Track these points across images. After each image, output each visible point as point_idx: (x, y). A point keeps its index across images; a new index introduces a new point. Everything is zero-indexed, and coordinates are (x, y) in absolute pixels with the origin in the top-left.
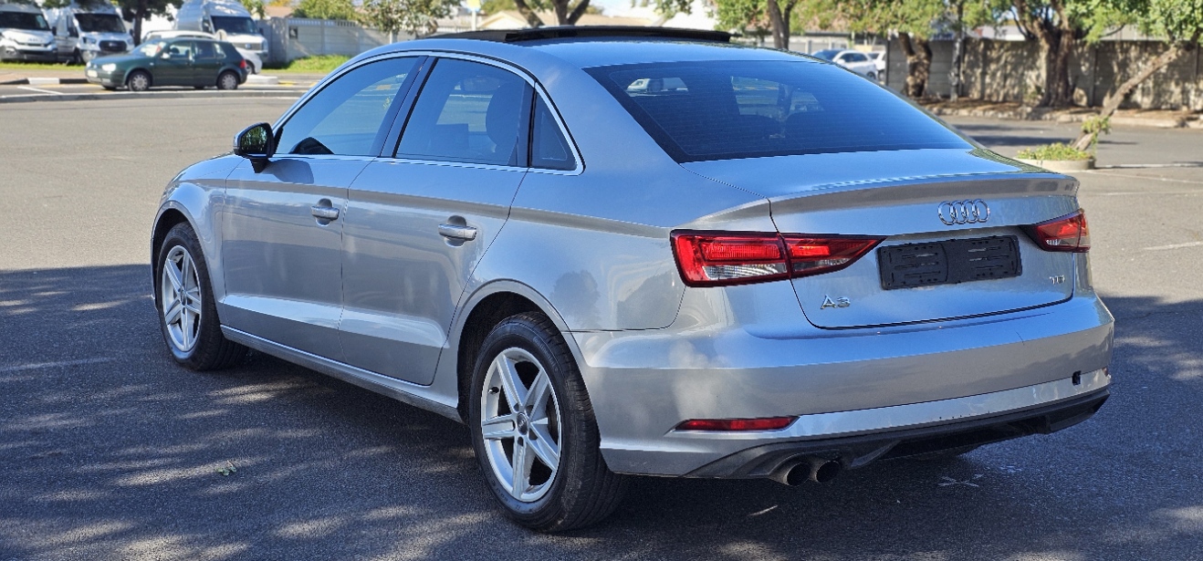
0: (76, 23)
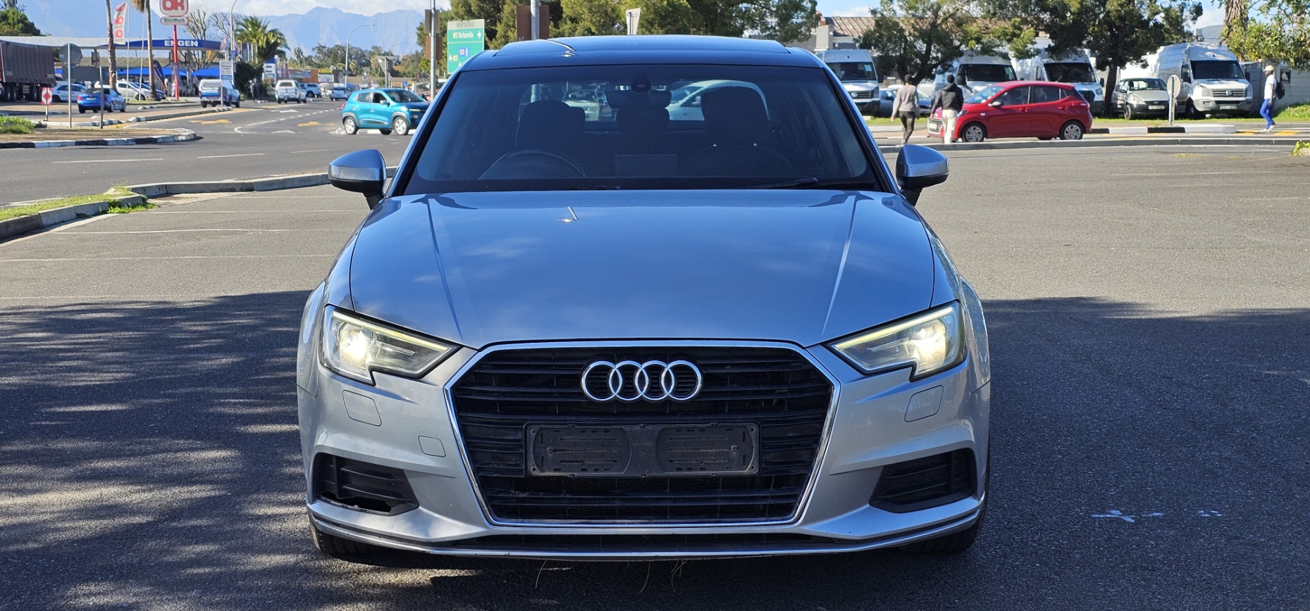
0: (1044, 71)
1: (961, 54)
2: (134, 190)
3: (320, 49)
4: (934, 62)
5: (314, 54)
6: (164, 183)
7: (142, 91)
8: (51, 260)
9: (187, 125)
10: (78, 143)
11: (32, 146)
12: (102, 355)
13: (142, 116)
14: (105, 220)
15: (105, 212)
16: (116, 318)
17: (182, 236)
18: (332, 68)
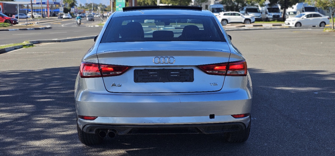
0: (267, 10)
1: (246, 6)
2: (30, 42)
3: (86, 4)
4: (239, 8)
5: (85, 5)
6: (38, 40)
7: (39, 15)
8: (5, 60)
9: (49, 24)
10: (20, 30)
11: (8, 30)
12: (11, 83)
13: (38, 22)
14: (22, 50)
15: (22, 48)
16: (17, 74)
17: (39, 54)
18: (89, 9)
